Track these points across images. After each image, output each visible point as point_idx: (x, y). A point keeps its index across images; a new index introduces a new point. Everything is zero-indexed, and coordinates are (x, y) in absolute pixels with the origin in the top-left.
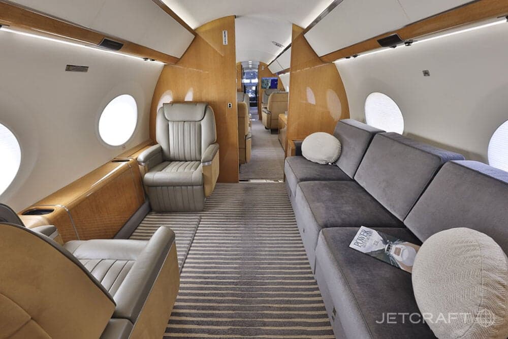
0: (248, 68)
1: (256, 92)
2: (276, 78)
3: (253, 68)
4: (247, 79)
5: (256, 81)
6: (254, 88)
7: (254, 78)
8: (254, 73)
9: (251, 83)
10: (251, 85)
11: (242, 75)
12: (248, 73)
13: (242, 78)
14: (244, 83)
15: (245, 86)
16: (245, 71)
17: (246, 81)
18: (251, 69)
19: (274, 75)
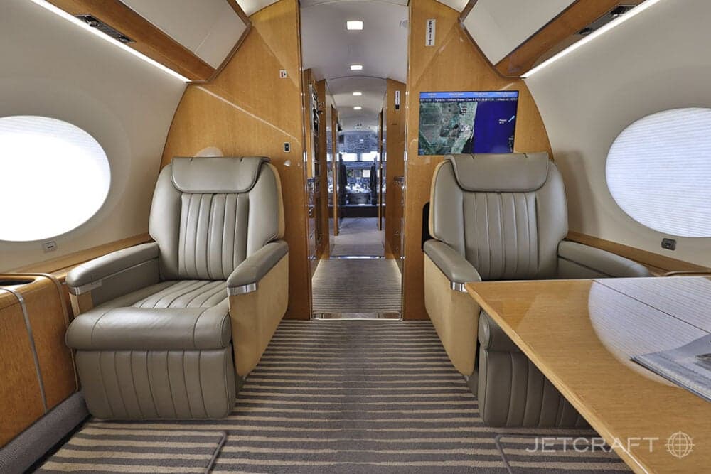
4: (349, 152)
5: (371, 156)
7: (366, 149)
8: (367, 136)
9: (359, 161)
10: (360, 166)
12: (353, 138)
17: (349, 158)
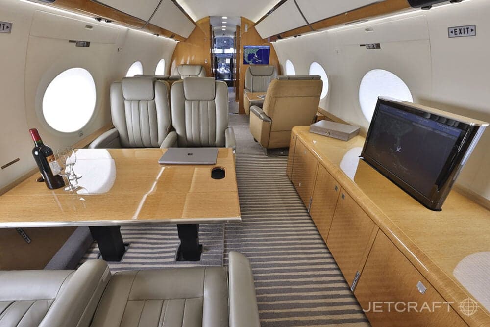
0: (220, 32)
1: (231, 66)
2: (267, 47)
3: (227, 32)
4: (218, 48)
5: (231, 51)
6: (228, 61)
7: (228, 46)
8: (228, 40)
9: (224, 53)
10: (224, 56)
11: (212, 43)
12: (220, 40)
13: (212, 47)
14: (215, 54)
15: (216, 58)
16: (216, 37)
17: (218, 51)
18: (224, 33)
19: (265, 41)
